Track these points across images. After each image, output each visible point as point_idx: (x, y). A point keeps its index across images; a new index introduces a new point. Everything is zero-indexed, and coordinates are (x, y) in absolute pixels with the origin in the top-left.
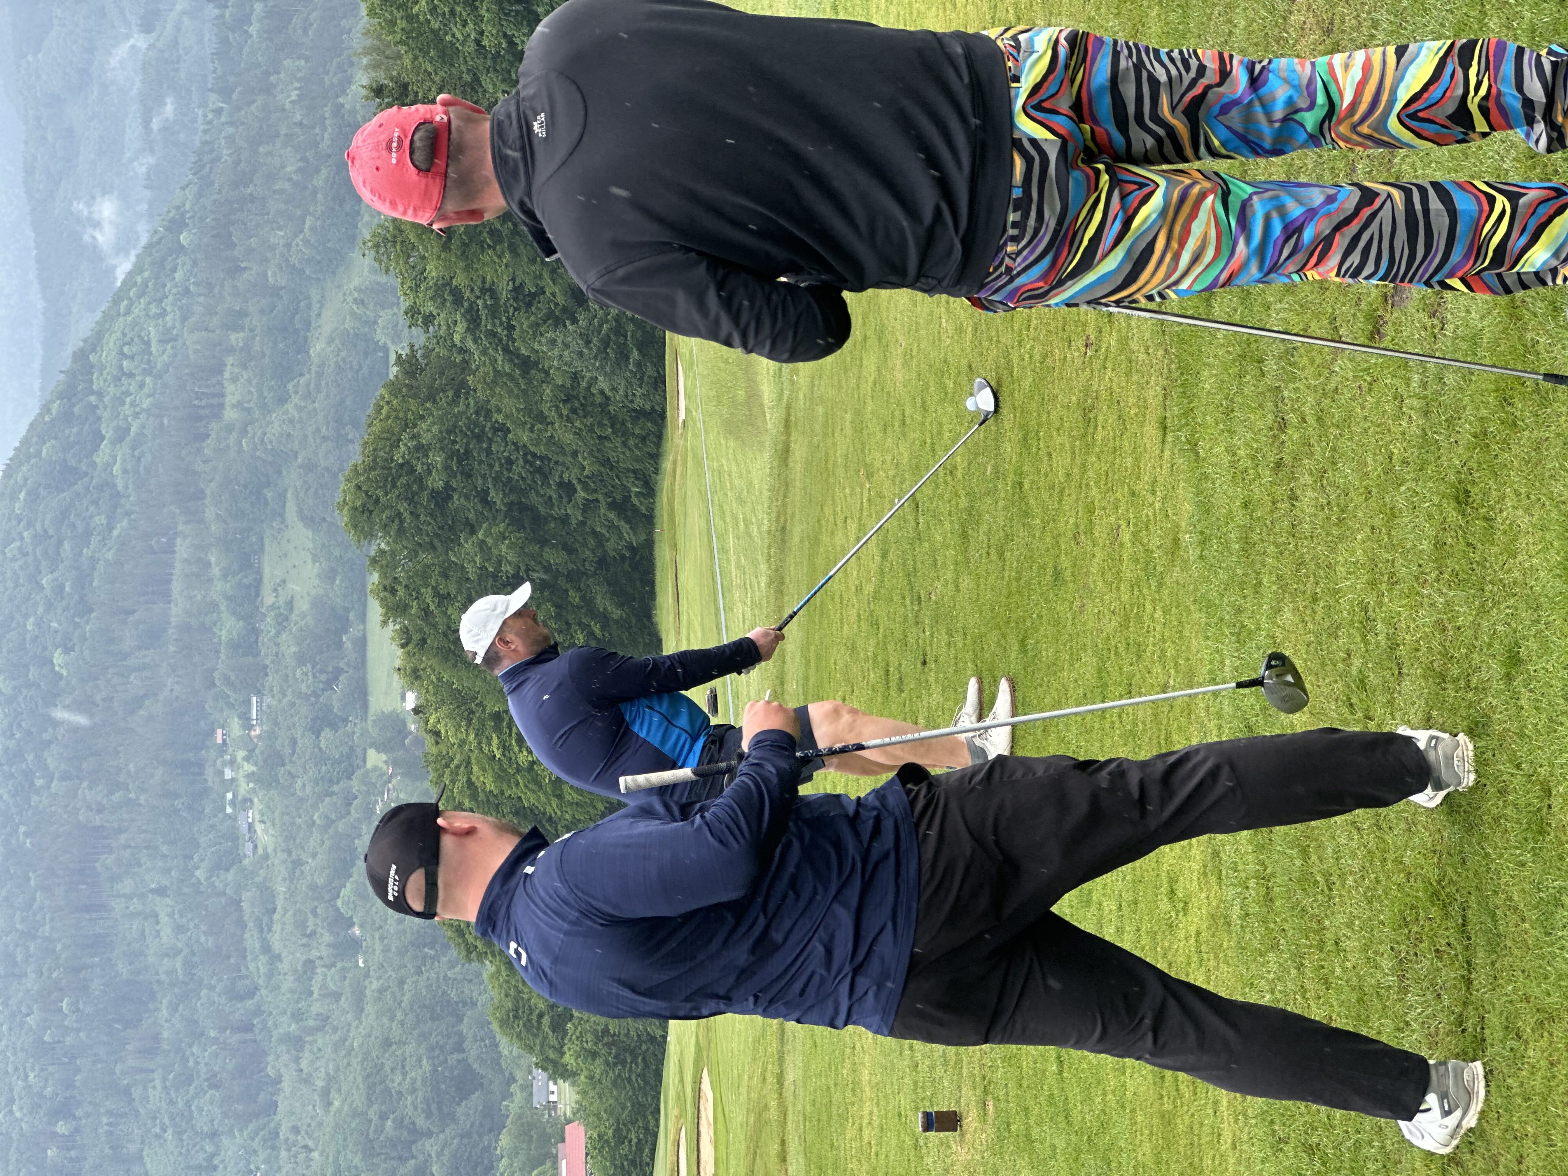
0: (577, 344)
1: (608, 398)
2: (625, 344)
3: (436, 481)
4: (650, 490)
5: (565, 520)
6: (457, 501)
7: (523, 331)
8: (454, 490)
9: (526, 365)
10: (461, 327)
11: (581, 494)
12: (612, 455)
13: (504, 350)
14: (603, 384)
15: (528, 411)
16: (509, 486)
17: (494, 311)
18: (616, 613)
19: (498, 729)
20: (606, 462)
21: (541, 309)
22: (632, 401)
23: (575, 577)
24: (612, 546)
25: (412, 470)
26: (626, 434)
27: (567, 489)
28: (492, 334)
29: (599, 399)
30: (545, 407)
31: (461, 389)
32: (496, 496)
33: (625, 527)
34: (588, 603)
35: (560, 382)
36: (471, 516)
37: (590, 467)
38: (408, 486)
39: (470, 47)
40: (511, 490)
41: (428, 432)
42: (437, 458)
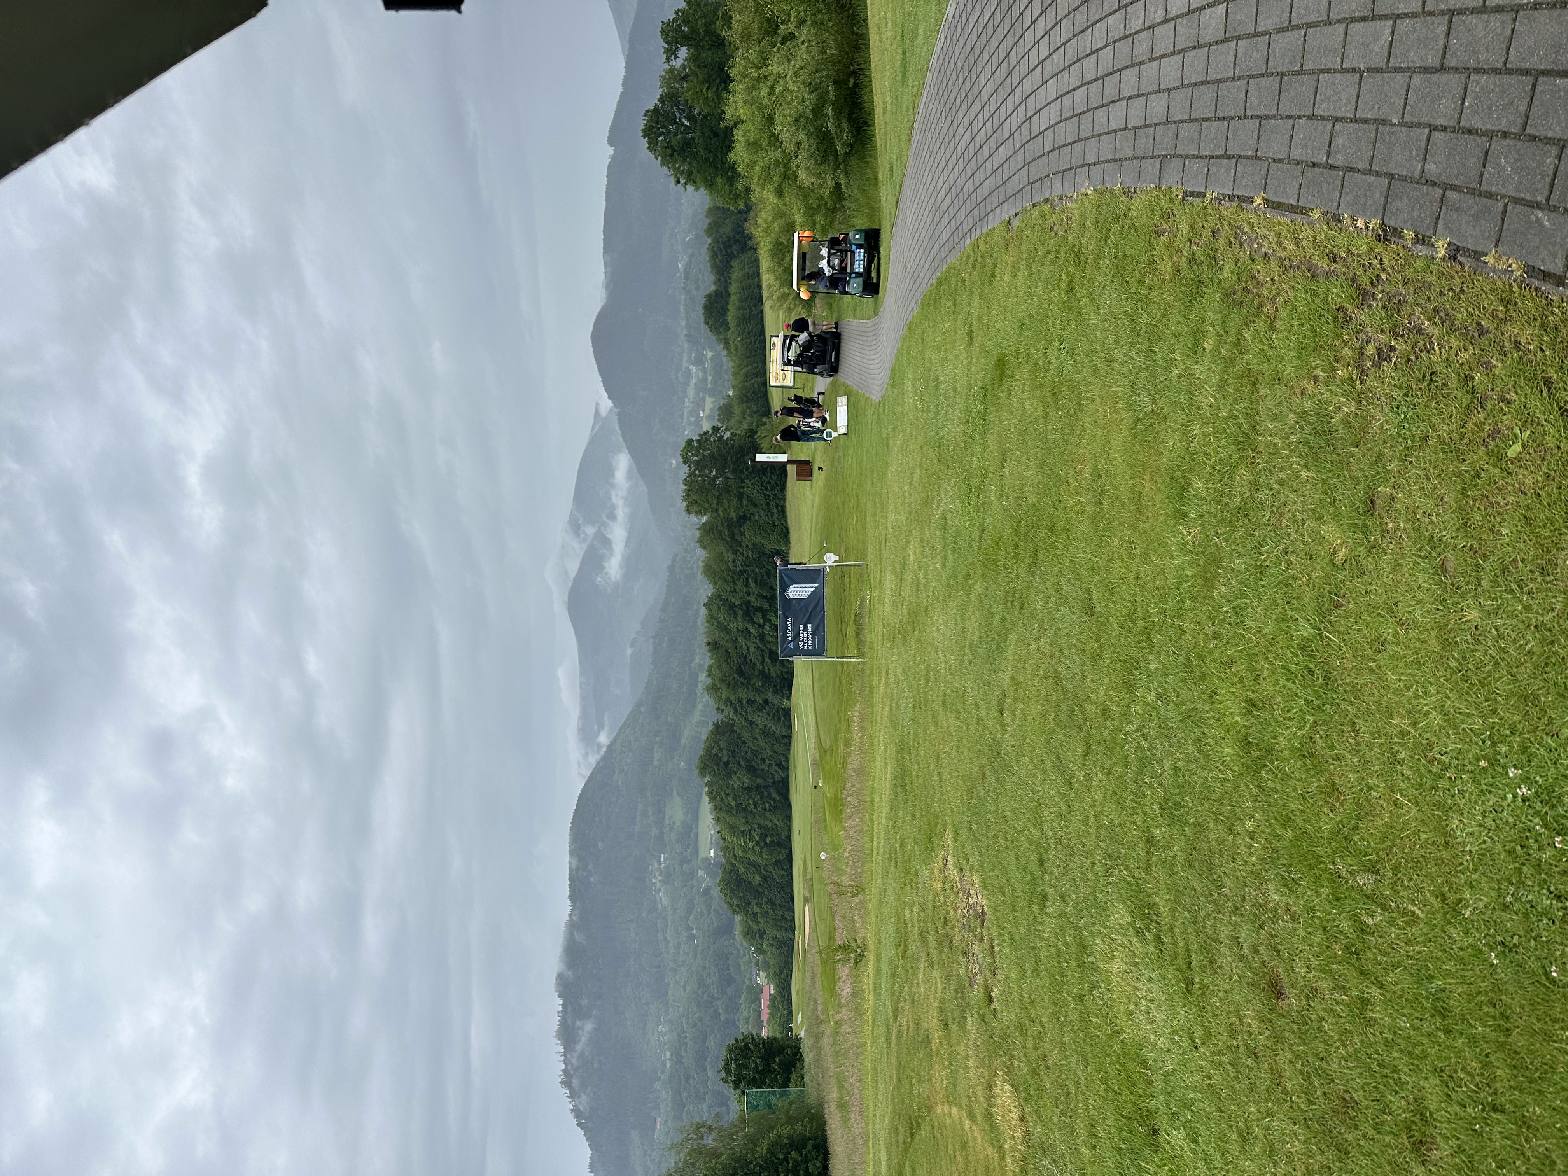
0: (765, 716)
1: (775, 732)
3: (725, 759)
4: (787, 760)
5: (763, 770)
6: (731, 765)
7: (750, 713)
8: (730, 761)
9: (751, 723)
10: (732, 712)
11: (768, 761)
12: (776, 749)
13: (744, 719)
14: (774, 728)
15: (752, 736)
16: (747, 760)
17: (742, 708)
18: (778, 798)
19: (743, 836)
20: (775, 752)
21: (755, 706)
22: (782, 733)
23: (766, 787)
24: (777, 778)
25: (718, 756)
26: (780, 743)
27: (763, 760)
28: (741, 714)
29: (772, 733)
30: (757, 735)
31: (733, 731)
32: (742, 763)
33: (780, 771)
34: (770, 795)
35: (761, 728)
36: (735, 769)
37: (770, 753)
38: (716, 761)
39: (735, 630)
41: (723, 744)
42: (725, 752)
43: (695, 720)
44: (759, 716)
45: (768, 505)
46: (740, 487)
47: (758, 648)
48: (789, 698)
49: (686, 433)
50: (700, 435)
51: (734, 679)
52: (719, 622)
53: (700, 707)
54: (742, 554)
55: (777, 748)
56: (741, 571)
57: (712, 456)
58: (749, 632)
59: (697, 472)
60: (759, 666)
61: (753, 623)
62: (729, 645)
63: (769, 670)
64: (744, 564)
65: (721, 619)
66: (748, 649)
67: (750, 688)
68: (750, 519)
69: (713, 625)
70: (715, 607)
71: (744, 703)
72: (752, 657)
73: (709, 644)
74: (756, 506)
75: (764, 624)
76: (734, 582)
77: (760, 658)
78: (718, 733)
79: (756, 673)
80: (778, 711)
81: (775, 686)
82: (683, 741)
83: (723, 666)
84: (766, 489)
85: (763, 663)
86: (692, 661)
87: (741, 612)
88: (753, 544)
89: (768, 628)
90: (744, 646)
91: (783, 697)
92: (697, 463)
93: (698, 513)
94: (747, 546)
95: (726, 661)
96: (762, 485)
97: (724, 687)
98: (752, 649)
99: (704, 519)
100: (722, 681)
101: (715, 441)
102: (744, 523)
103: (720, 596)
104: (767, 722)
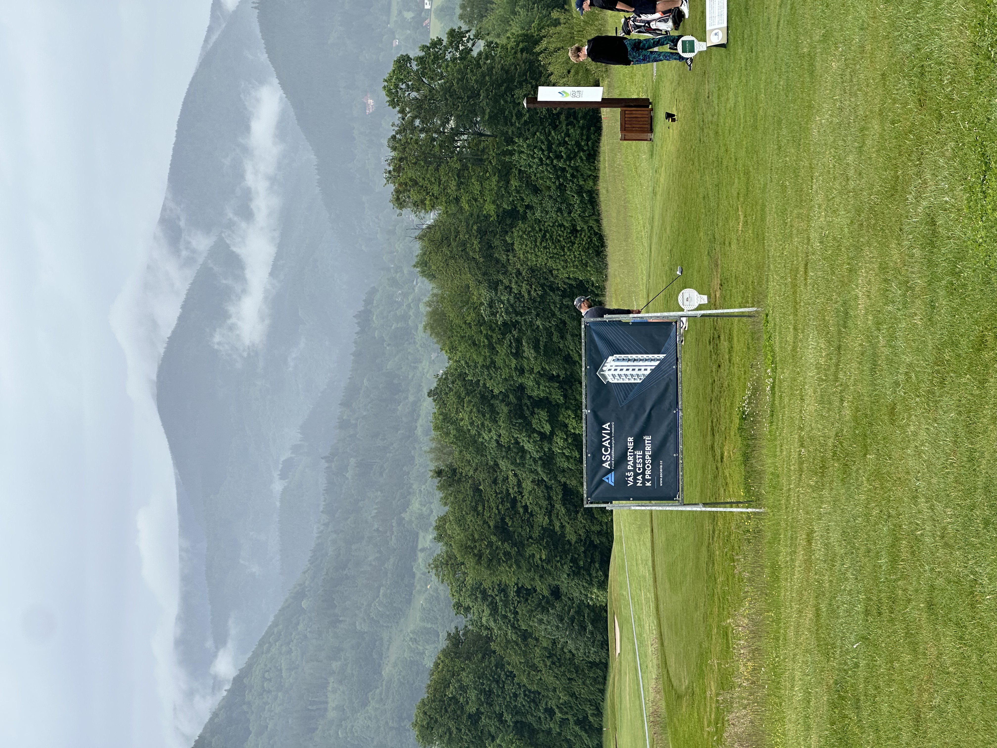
0: (555, 621)
1: (574, 655)
2: (584, 621)
3: (472, 709)
4: (599, 713)
5: (549, 732)
6: (484, 720)
7: (523, 615)
8: (483, 713)
9: (525, 636)
10: (487, 612)
11: (559, 715)
12: (576, 690)
13: (511, 626)
14: (571, 646)
16: (516, 711)
17: (506, 604)
20: (573, 695)
21: (534, 601)
22: (588, 657)
25: (457, 702)
26: (585, 677)
27: (550, 712)
28: (505, 616)
29: (568, 656)
30: (536, 661)
31: (488, 653)
32: (507, 717)
35: (545, 645)
36: (492, 730)
37: (564, 698)
38: (454, 711)
39: (494, 444)
40: (516, 713)
41: (467, 678)
42: (473, 694)
43: (412, 627)
44: (541, 621)
45: (561, 188)
46: (505, 153)
47: (539, 483)
48: (603, 584)
49: (396, 43)
50: (424, 48)
51: (490, 544)
52: (459, 430)
53: (420, 601)
54: (509, 289)
55: (578, 687)
56: (505, 324)
57: (448, 90)
58: (522, 450)
59: (417, 122)
60: (542, 520)
61: (530, 430)
62: (481, 476)
63: (562, 527)
64: (512, 310)
65: (465, 423)
66: (519, 484)
67: (523, 563)
68: (524, 218)
69: (448, 434)
70: (452, 398)
71: (512, 594)
72: (528, 500)
73: (439, 473)
74: (536, 190)
75: (552, 433)
76: (492, 348)
77: (544, 503)
78: (458, 655)
79: (536, 534)
80: (579, 612)
81: (574, 561)
82: (387, 670)
83: (469, 518)
84: (559, 157)
85: (549, 513)
86: (406, 506)
87: (505, 409)
88: (532, 270)
89: (561, 443)
90: (512, 480)
91: (591, 583)
92: (418, 105)
93: (419, 205)
94: (519, 273)
95: (475, 509)
96: (550, 149)
97: (470, 562)
98: (528, 485)
99: (431, 217)
100: (466, 549)
101: (454, 59)
102: (512, 226)
103: (462, 376)
104: (557, 634)
